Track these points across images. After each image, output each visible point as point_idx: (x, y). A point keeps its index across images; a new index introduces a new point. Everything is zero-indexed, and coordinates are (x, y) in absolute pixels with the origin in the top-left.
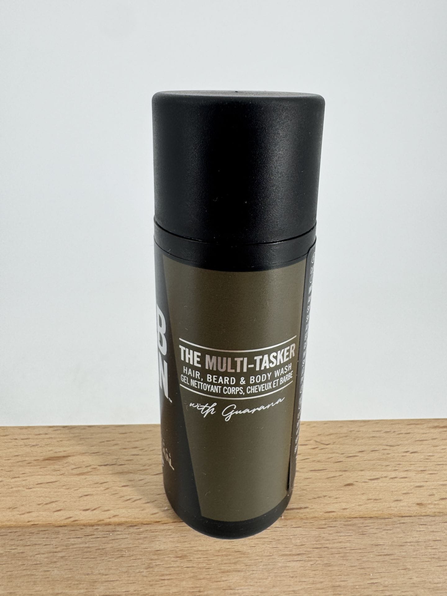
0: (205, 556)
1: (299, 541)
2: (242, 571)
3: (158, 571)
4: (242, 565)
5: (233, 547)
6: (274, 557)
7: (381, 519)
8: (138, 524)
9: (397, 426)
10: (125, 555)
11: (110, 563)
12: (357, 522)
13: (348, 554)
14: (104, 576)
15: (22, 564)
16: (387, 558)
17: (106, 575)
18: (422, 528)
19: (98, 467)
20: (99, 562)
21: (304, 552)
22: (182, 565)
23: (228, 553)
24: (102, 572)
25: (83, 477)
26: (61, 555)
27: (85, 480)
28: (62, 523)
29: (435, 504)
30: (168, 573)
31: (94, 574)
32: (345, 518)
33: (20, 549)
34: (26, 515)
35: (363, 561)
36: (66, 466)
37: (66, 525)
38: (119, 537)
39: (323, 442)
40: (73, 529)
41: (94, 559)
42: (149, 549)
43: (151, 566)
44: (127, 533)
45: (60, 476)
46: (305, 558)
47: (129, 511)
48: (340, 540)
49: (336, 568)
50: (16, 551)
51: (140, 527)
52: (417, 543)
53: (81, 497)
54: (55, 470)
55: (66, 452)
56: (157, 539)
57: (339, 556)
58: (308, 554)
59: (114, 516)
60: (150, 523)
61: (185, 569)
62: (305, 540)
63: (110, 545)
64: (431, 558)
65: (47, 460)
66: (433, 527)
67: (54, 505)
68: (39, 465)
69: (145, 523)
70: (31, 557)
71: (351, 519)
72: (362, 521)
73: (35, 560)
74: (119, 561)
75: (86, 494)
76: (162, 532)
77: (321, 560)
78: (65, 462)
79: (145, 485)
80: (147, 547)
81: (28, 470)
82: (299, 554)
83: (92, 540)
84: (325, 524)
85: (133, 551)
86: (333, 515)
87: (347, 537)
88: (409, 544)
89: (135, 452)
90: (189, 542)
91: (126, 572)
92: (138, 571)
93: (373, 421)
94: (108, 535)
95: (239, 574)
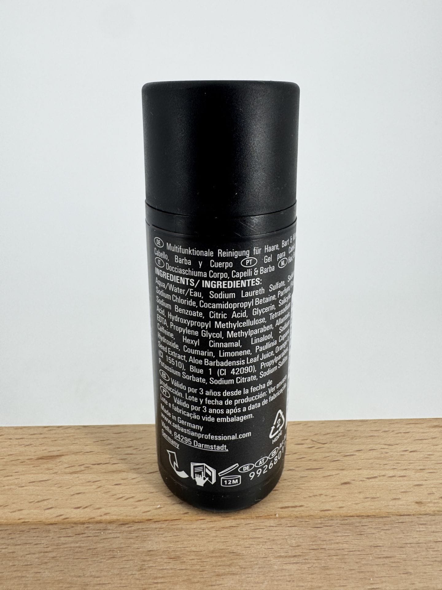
0: (198, 558)
1: (294, 542)
2: (238, 574)
3: (151, 574)
4: (238, 567)
5: (228, 547)
6: (269, 559)
7: (378, 517)
8: (130, 522)
9: (396, 425)
10: (117, 555)
11: (102, 564)
12: (354, 521)
13: (346, 557)
14: (96, 579)
15: (13, 564)
16: (387, 561)
17: (98, 577)
18: (422, 528)
19: (91, 466)
20: (90, 563)
21: (301, 554)
22: (175, 567)
23: (222, 555)
24: (93, 574)
25: (76, 475)
26: (52, 556)
27: (78, 479)
28: (53, 521)
29: (435, 503)
30: (161, 575)
31: (86, 576)
32: (341, 516)
33: (11, 549)
34: (17, 513)
35: (362, 564)
36: (60, 465)
37: (56, 522)
38: (110, 536)
39: (321, 441)
40: (63, 527)
41: (86, 560)
42: (141, 550)
43: (144, 568)
44: (119, 532)
45: (53, 475)
46: (302, 560)
47: (122, 508)
48: (337, 541)
49: (334, 572)
50: (6, 550)
51: (131, 525)
52: (418, 544)
53: (73, 495)
54: (48, 469)
55: (60, 452)
56: (148, 539)
57: (337, 558)
58: (304, 556)
59: (106, 514)
60: (142, 521)
61: (179, 571)
62: (301, 540)
63: (101, 545)
64: (433, 561)
65: (41, 459)
66: (434, 526)
67: (45, 503)
68: (33, 464)
69: (137, 521)
70: (21, 557)
71: (348, 517)
72: (358, 520)
73: (26, 560)
74: (111, 562)
75: (77, 492)
76: (154, 531)
77: (318, 563)
78: (59, 461)
79: (138, 483)
80: (139, 548)
81: (20, 468)
82: (295, 556)
83: (83, 539)
84: (321, 523)
85: (125, 551)
86: (329, 514)
87: (344, 537)
88: (409, 545)
89: (129, 451)
90: (181, 543)
91: (118, 574)
92: (131, 574)
93: (371, 420)
94: (99, 534)
95: (234, 577)
